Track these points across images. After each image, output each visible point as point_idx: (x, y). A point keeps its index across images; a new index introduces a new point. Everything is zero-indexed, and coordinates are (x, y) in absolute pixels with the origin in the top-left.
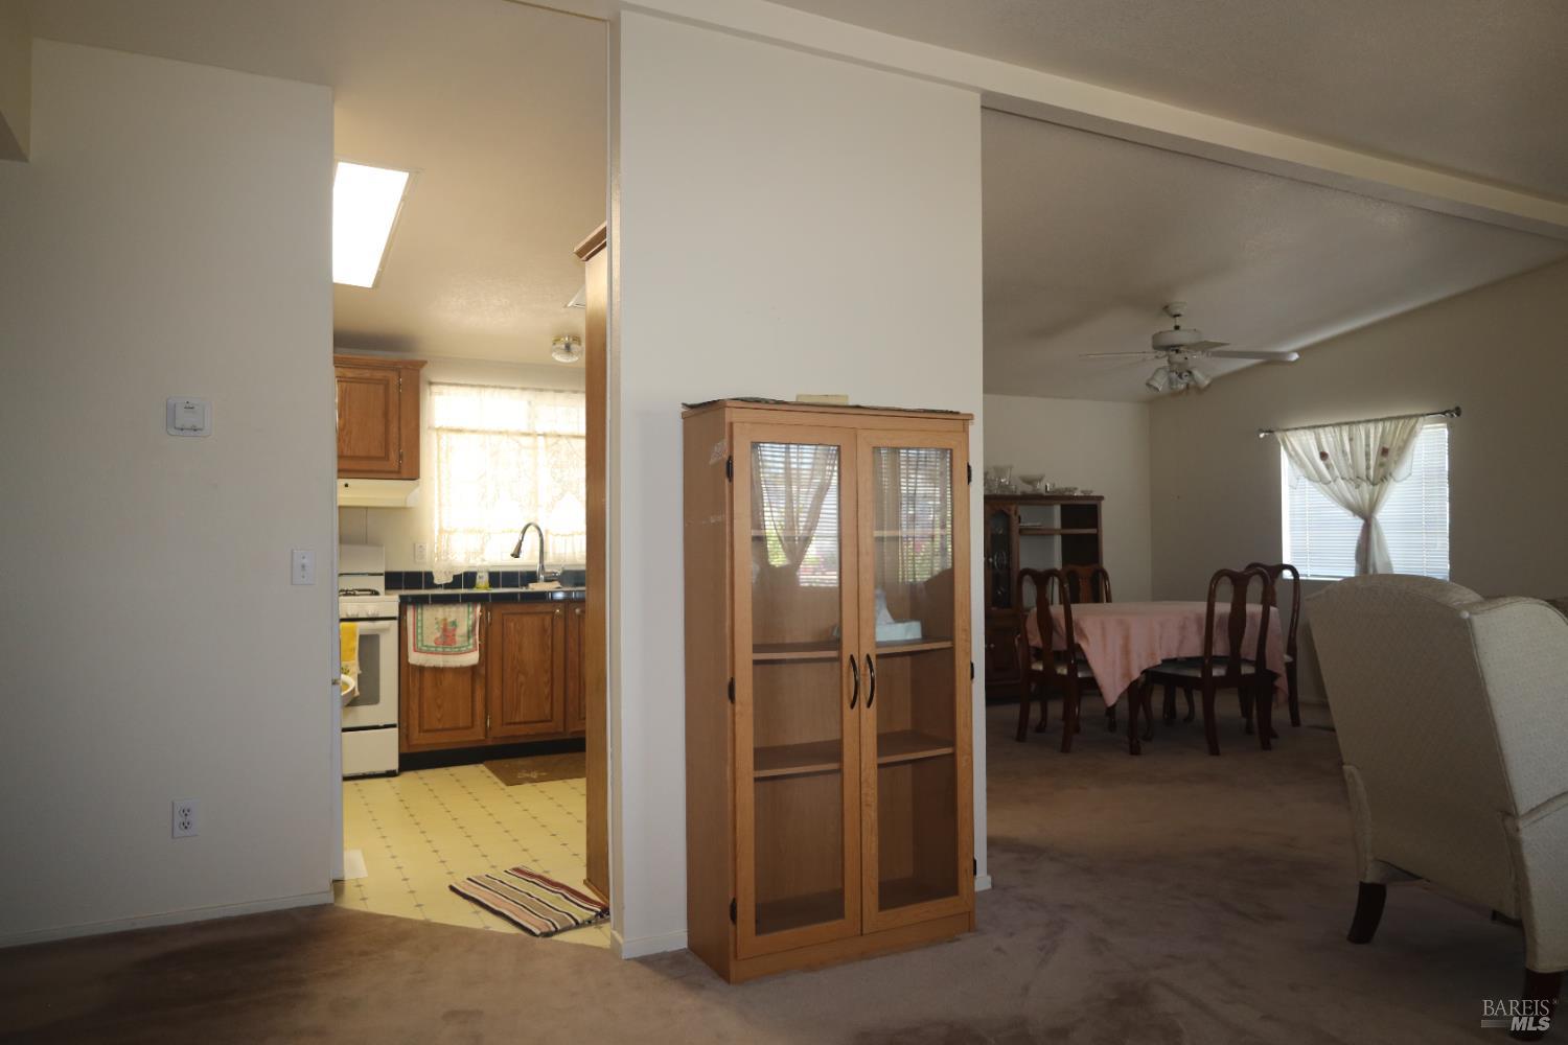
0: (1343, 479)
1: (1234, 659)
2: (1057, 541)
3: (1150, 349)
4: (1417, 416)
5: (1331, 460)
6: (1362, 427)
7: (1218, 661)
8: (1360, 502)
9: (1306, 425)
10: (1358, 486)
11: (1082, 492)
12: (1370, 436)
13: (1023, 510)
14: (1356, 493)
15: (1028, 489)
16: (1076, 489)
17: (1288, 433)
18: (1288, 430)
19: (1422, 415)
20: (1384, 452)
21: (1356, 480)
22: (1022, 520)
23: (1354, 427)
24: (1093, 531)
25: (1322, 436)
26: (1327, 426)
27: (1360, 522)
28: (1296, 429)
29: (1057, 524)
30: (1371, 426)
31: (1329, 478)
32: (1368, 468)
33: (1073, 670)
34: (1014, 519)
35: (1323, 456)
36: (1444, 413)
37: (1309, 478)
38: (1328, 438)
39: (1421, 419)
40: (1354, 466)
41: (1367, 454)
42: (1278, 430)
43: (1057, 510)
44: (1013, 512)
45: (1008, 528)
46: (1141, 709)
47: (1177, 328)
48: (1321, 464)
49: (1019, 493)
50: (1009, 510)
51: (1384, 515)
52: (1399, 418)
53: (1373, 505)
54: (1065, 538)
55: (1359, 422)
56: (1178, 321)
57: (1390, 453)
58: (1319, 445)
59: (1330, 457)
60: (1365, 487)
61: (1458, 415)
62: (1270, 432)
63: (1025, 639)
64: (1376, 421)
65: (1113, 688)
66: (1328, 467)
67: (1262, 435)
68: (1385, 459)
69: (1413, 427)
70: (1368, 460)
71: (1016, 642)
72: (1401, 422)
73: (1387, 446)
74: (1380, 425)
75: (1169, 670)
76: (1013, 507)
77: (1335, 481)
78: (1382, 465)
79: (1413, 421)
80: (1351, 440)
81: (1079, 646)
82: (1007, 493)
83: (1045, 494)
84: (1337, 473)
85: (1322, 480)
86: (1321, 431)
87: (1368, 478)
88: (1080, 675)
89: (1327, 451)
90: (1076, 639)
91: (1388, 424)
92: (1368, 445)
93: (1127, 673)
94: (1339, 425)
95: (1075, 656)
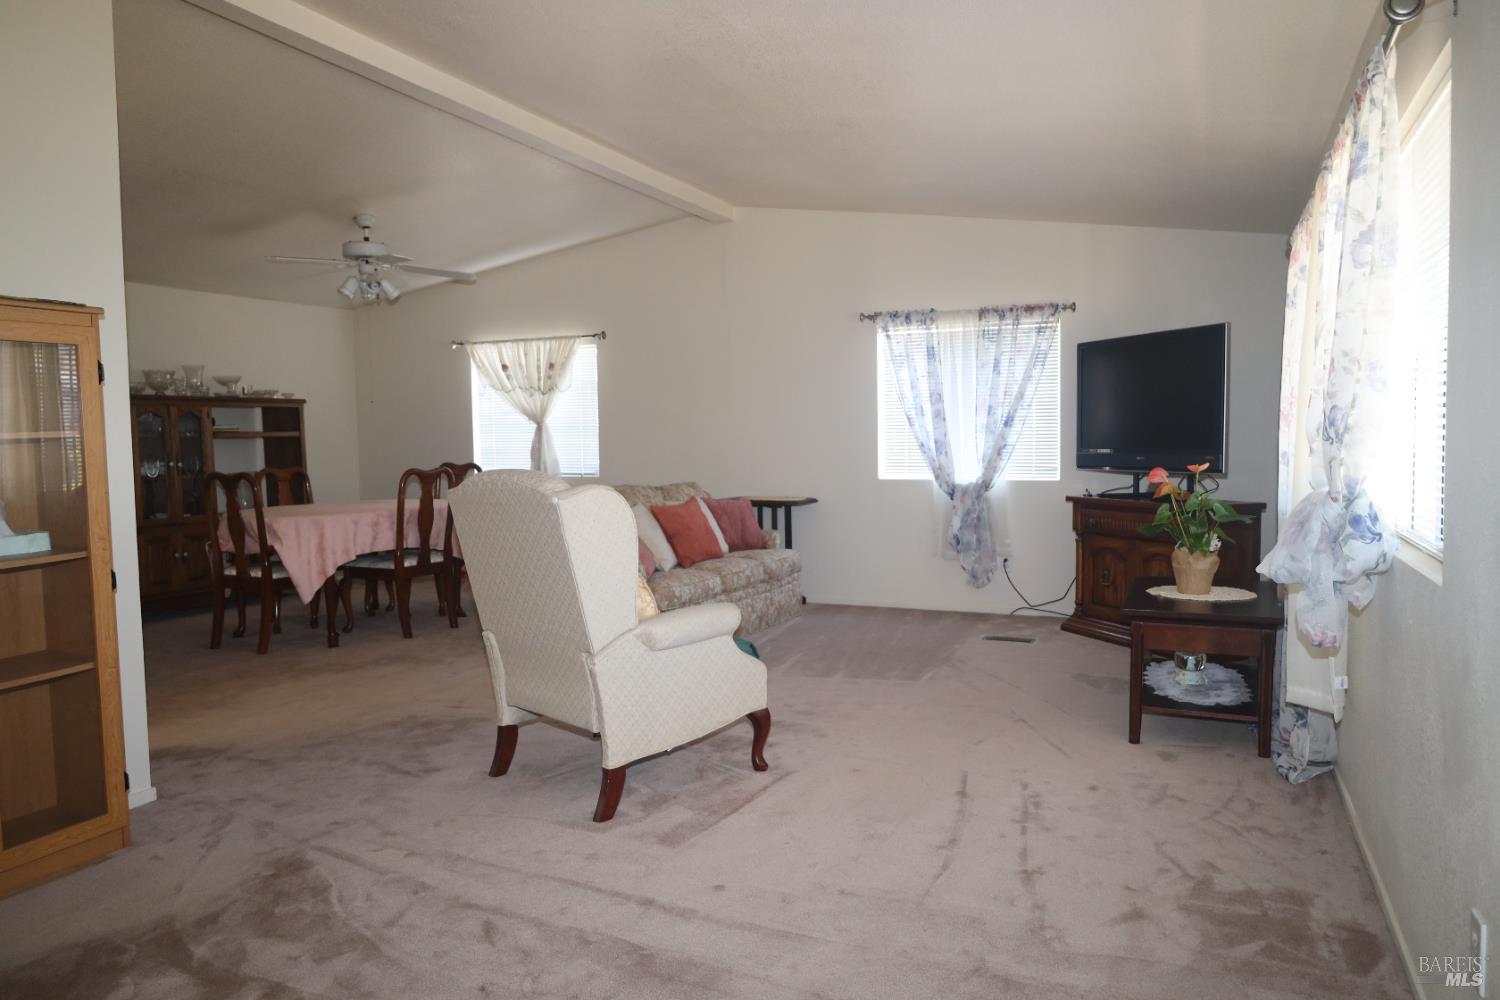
0: (521, 388)
1: (424, 550)
2: (259, 444)
3: (342, 258)
4: (574, 337)
5: (511, 371)
6: (534, 344)
7: (408, 552)
8: (533, 407)
9: (492, 339)
10: (531, 395)
11: (283, 395)
12: (540, 351)
13: (217, 413)
14: (530, 400)
15: (223, 391)
16: (277, 392)
17: (476, 346)
18: (475, 343)
19: (579, 337)
20: (551, 366)
21: (530, 389)
22: (216, 423)
23: (528, 344)
24: (295, 434)
25: (504, 350)
26: (507, 341)
27: (535, 426)
28: (483, 343)
29: (258, 427)
30: (541, 343)
31: (510, 388)
32: (539, 379)
33: (267, 573)
34: (207, 422)
35: (505, 367)
36: (594, 336)
37: (493, 387)
38: (509, 352)
39: (578, 340)
40: (528, 377)
41: (539, 367)
42: (468, 343)
43: (258, 412)
44: (204, 416)
45: (200, 431)
46: (340, 604)
47: (367, 239)
48: (503, 375)
49: (212, 395)
50: (201, 412)
51: (551, 421)
52: (561, 338)
53: (544, 411)
54: (267, 441)
55: (532, 340)
56: (367, 233)
57: (556, 367)
58: (501, 359)
59: (510, 368)
60: (537, 395)
61: (604, 338)
62: (462, 344)
63: (216, 545)
64: (545, 339)
65: (308, 586)
66: (508, 377)
67: (454, 347)
68: (551, 373)
69: (573, 345)
70: (539, 373)
71: (207, 548)
72: (563, 342)
73: (553, 361)
74: (548, 343)
75: (365, 564)
76: (205, 410)
77: (514, 390)
78: (549, 377)
79: (572, 340)
80: (526, 354)
81: (272, 547)
82: (198, 394)
83: (242, 396)
84: (516, 383)
85: (503, 389)
86: (502, 345)
87: (539, 388)
88: (275, 576)
89: (508, 364)
90: (270, 541)
91: (554, 342)
92: (539, 360)
93: (323, 571)
94: (517, 341)
95: (268, 557)
